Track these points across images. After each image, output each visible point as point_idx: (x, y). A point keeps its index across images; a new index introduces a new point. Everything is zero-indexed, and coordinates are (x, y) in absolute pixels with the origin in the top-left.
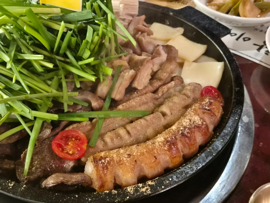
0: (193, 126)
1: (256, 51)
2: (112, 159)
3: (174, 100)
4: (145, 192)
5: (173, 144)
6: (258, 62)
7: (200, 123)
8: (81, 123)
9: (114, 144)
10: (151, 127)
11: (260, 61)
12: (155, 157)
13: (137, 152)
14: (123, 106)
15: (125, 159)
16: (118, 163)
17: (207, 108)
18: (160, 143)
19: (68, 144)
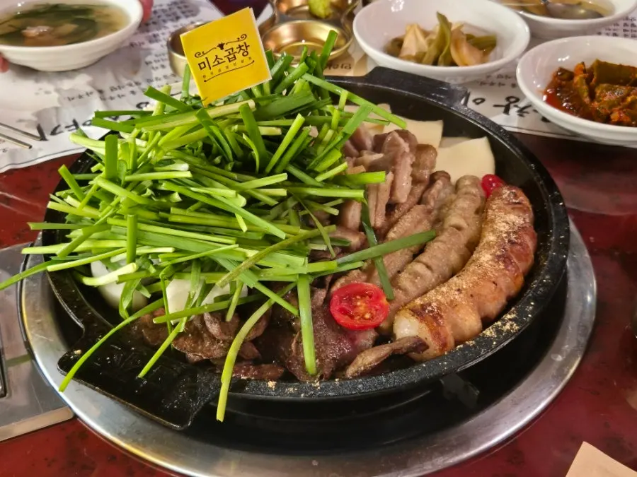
0: (516, 228)
1: (504, 116)
2: (440, 303)
3: (458, 206)
4: (511, 329)
5: (507, 258)
6: (516, 130)
7: (522, 222)
8: (350, 274)
9: (418, 288)
10: (453, 251)
11: (518, 128)
12: (494, 283)
13: (467, 283)
14: (394, 232)
15: (457, 297)
16: (450, 306)
17: (514, 201)
18: (490, 262)
19: (356, 307)
